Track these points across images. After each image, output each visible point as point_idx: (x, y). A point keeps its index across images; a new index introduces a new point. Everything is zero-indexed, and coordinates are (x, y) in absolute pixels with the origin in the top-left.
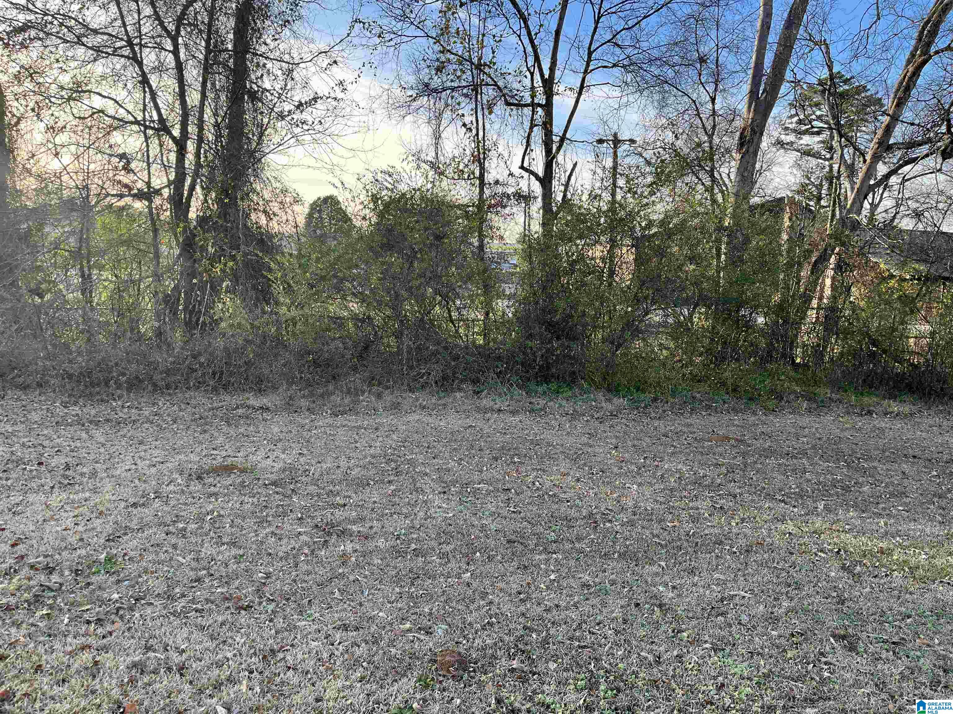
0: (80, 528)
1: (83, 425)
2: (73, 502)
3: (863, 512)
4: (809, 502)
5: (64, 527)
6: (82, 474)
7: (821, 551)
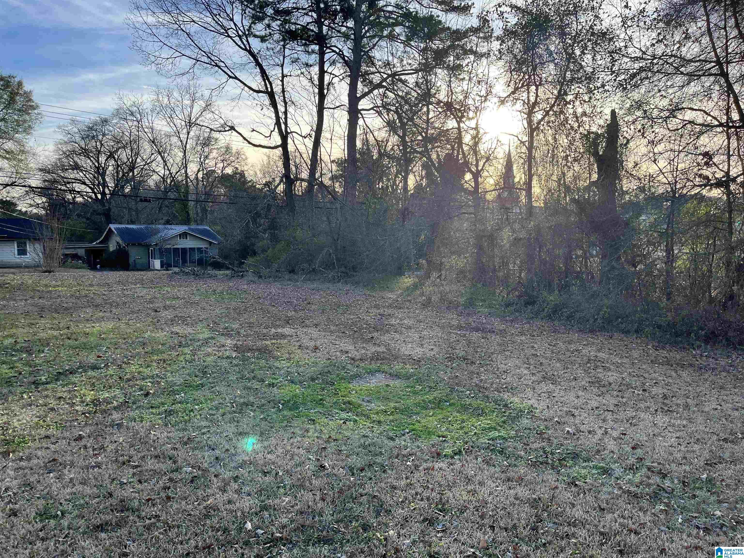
0: (682, 448)
1: (672, 366)
2: (674, 425)
5: (670, 444)
6: (678, 405)
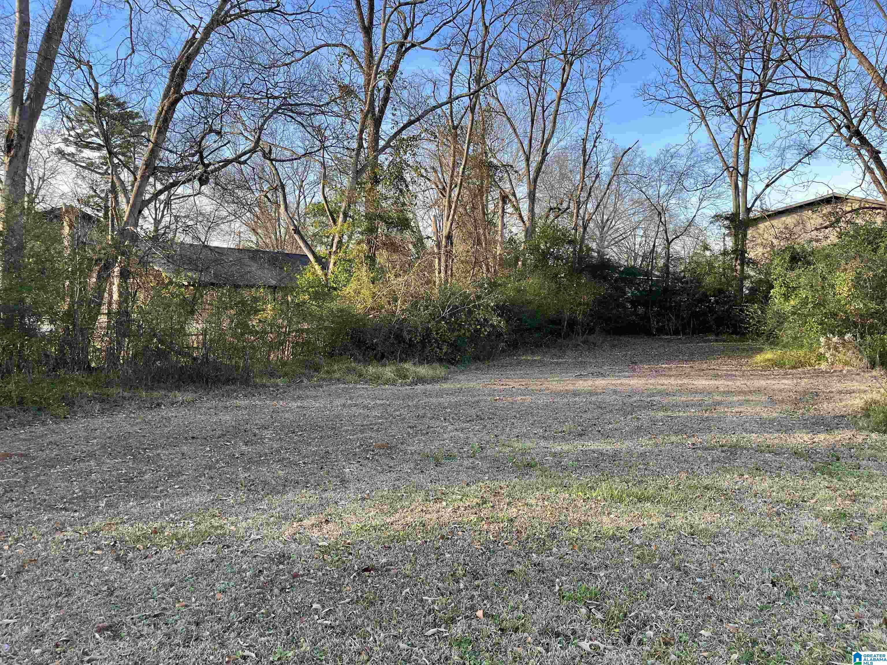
3: (143, 498)
4: (91, 503)
7: (98, 548)
